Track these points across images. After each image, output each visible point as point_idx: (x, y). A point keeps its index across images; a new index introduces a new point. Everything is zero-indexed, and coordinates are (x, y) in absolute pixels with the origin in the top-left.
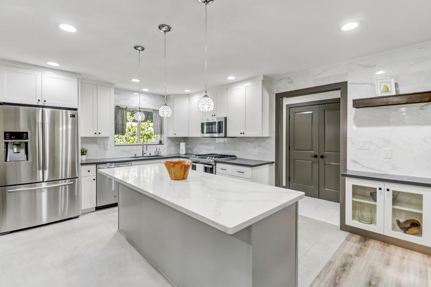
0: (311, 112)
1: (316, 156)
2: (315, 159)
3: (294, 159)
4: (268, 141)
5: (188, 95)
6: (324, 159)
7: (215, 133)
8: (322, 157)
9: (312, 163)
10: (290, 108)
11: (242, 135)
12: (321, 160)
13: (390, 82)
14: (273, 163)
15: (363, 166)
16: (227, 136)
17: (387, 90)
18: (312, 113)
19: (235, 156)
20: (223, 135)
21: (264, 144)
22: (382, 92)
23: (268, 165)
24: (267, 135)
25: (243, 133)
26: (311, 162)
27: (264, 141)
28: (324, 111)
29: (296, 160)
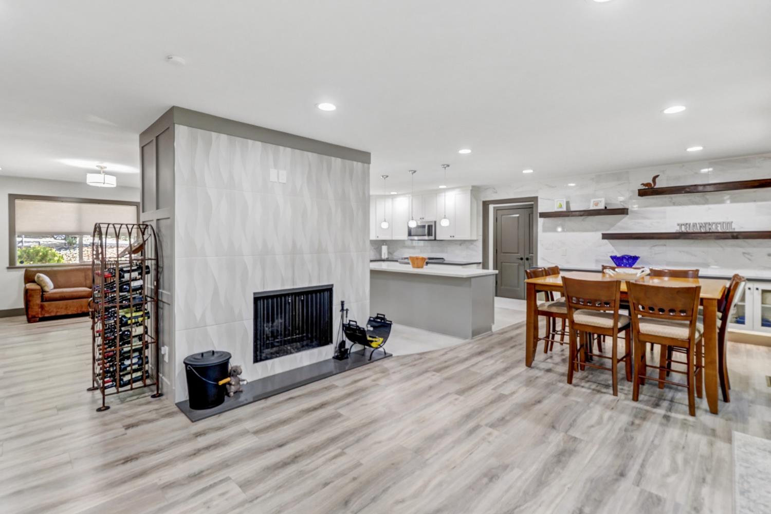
0: (518, 215)
1: (522, 259)
2: (520, 261)
3: (502, 263)
4: (475, 243)
5: (393, 197)
6: (529, 261)
7: (425, 235)
8: (527, 259)
9: (518, 266)
10: (498, 211)
11: (452, 239)
12: (526, 262)
13: (563, 201)
14: (480, 263)
15: (548, 262)
16: (437, 238)
17: (561, 207)
18: (518, 217)
19: (443, 259)
20: (432, 238)
21: (472, 246)
22: (557, 208)
23: (475, 265)
24: (474, 238)
25: (453, 237)
26: (517, 264)
27: (472, 244)
28: (528, 215)
29: (503, 264)
